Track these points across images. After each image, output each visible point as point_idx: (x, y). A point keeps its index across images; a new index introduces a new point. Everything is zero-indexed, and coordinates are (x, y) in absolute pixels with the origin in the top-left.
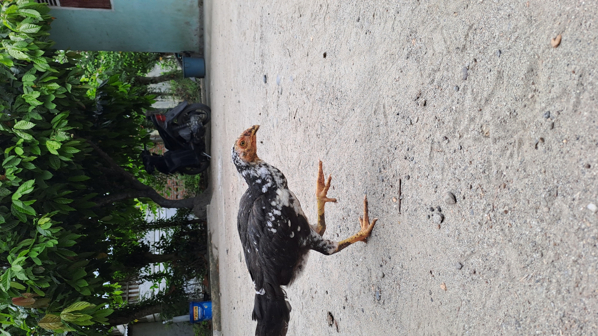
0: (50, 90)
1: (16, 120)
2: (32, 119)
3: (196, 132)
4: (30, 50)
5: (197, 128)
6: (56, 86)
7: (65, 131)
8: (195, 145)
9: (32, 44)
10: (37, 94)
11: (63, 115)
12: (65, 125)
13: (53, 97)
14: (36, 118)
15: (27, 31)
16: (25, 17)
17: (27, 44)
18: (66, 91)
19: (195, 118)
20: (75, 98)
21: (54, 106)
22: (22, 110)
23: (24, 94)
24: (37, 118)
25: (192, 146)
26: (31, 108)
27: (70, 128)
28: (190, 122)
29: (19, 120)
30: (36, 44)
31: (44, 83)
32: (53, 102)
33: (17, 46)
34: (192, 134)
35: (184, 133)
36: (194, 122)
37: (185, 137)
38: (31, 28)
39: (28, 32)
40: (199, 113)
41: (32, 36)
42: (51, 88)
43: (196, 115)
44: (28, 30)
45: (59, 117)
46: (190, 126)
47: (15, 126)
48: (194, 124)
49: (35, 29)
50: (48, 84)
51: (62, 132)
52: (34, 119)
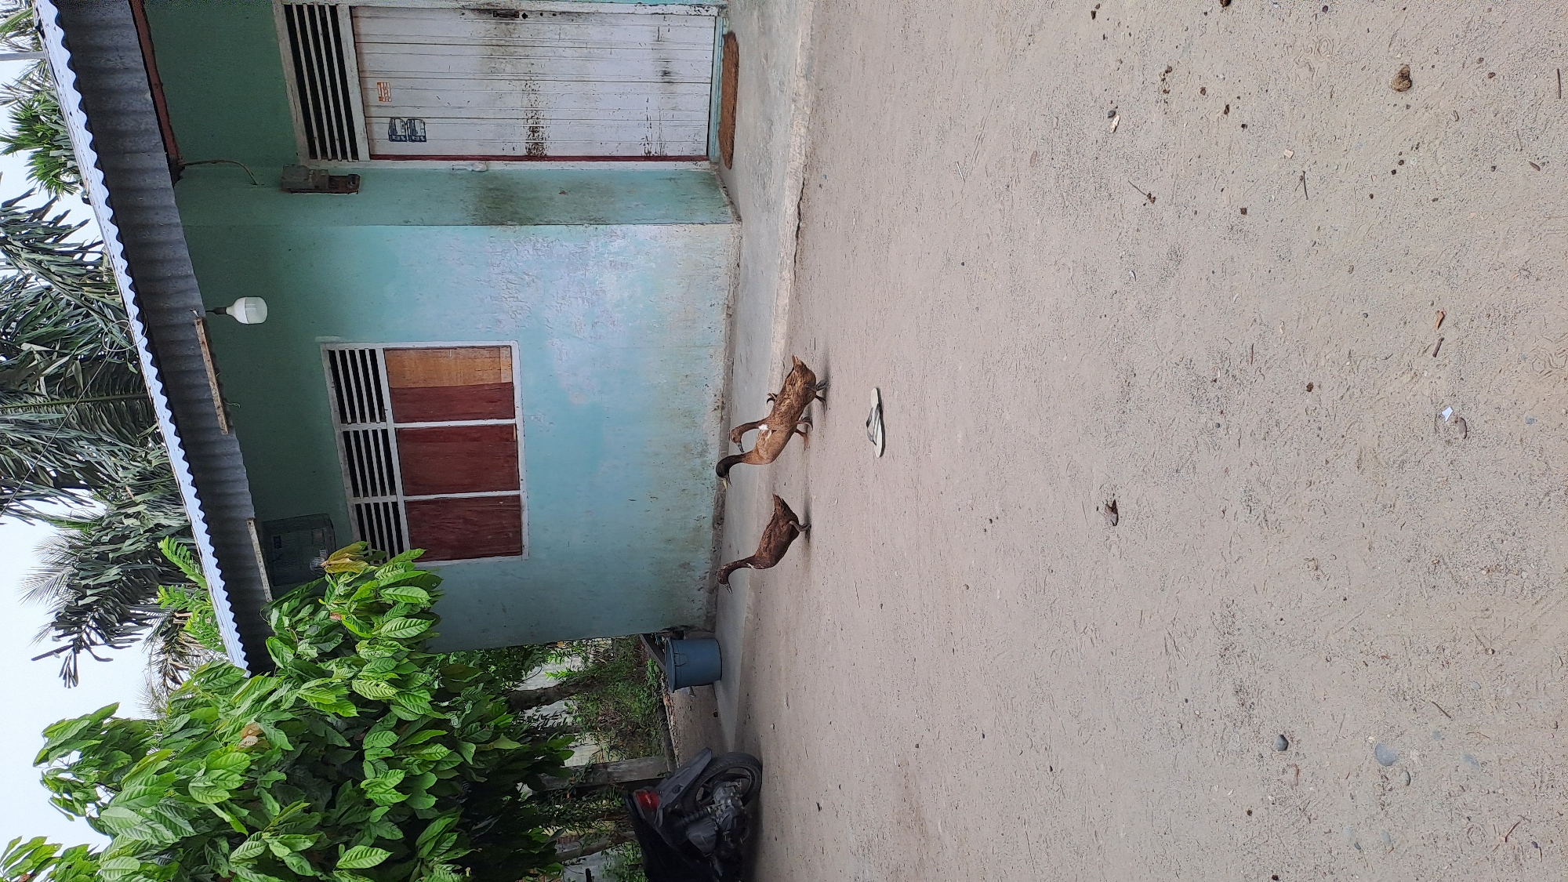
0: (424, 764)
1: (342, 847)
2: (379, 838)
3: (729, 827)
4: (399, 675)
5: (731, 816)
6: (440, 751)
7: (448, 862)
8: (724, 862)
9: (406, 660)
10: (397, 777)
11: (448, 820)
12: (450, 844)
13: (432, 780)
14: (388, 837)
15: (399, 634)
16: (391, 602)
17: (395, 663)
18: (462, 760)
19: (725, 792)
20: (474, 776)
21: (433, 800)
22: (352, 819)
23: (365, 779)
24: (392, 834)
25: (717, 866)
26: (378, 813)
27: (462, 853)
28: (713, 803)
29: (348, 846)
30: (412, 661)
31: (413, 746)
32: (429, 791)
33: (374, 671)
34: (719, 833)
35: (699, 835)
36: (724, 801)
37: (702, 844)
38: (410, 626)
39: (401, 636)
40: (733, 778)
41: (405, 643)
42: (428, 758)
43: (729, 784)
44: (403, 631)
45: (437, 827)
46: (714, 812)
47: (339, 864)
48: (723, 807)
49: (415, 629)
50: (423, 749)
51: (445, 866)
52: (383, 838)
